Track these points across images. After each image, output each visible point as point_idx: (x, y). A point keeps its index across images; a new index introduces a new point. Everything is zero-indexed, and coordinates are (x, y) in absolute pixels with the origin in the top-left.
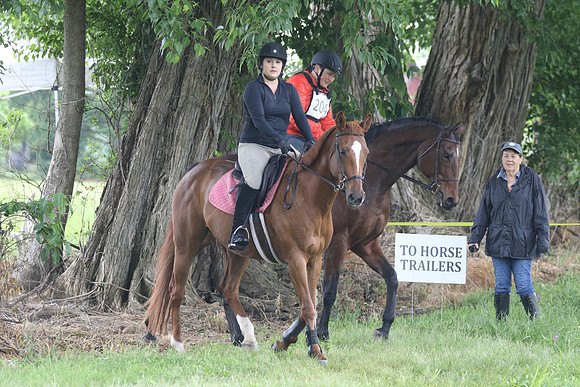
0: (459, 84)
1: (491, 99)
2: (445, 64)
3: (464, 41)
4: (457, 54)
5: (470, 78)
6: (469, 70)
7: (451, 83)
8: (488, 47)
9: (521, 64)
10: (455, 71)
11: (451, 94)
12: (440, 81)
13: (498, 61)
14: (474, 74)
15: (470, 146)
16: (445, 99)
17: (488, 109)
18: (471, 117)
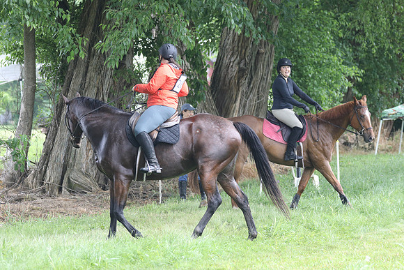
0: (234, 71)
1: (251, 78)
2: (226, 61)
3: (236, 48)
4: (232, 55)
5: (239, 67)
6: (239, 63)
7: (229, 71)
8: (249, 51)
9: (266, 59)
10: (231, 64)
11: (229, 77)
12: (224, 70)
13: (254, 58)
14: (242, 65)
15: (241, 103)
16: (227, 79)
17: (249, 84)
18: (241, 88)
